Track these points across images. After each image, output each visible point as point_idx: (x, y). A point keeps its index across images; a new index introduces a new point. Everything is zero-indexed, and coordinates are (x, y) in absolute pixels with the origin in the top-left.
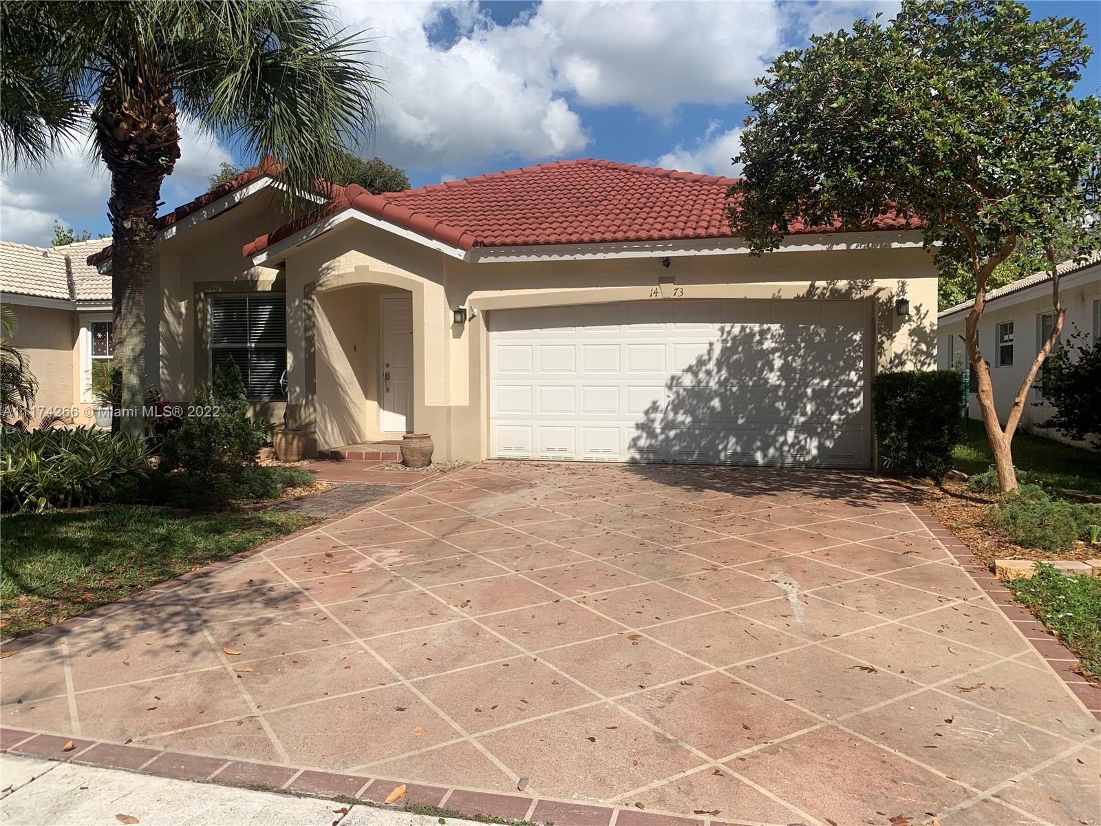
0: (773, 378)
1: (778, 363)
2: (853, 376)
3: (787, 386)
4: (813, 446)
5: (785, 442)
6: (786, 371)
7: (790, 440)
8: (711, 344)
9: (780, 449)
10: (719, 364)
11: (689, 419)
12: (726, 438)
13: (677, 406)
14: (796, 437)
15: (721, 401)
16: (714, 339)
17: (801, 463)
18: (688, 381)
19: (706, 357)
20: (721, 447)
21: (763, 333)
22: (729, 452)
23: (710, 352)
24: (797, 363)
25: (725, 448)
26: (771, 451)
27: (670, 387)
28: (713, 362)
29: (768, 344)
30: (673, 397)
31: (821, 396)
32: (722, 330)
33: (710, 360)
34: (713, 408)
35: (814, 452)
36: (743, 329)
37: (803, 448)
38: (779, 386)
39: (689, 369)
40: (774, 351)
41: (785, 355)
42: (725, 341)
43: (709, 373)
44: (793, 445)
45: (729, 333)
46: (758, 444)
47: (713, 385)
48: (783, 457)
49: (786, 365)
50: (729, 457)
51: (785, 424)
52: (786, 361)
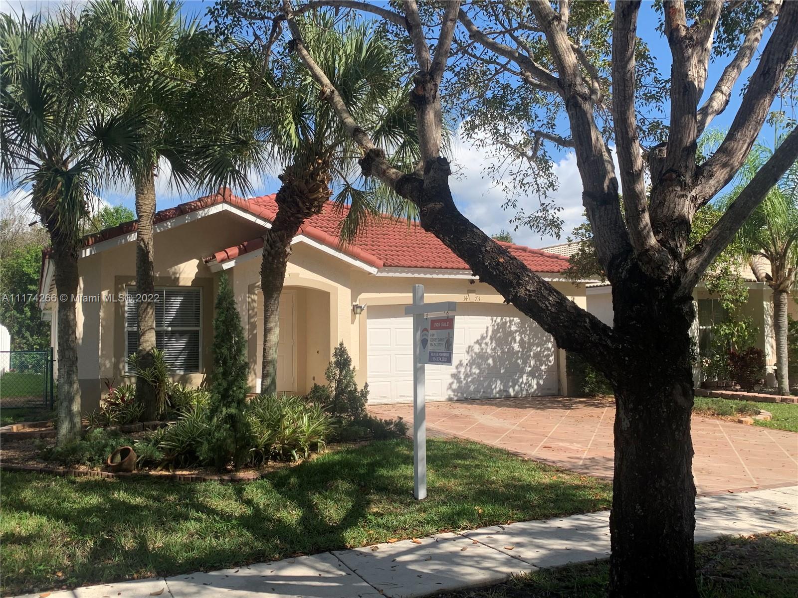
0: (516, 347)
1: (518, 338)
2: (550, 345)
3: (522, 352)
4: (534, 383)
5: (522, 382)
6: (522, 343)
7: (525, 381)
8: (487, 328)
9: (520, 386)
10: (491, 339)
11: (477, 371)
12: (496, 381)
13: (471, 364)
14: (527, 379)
15: (493, 360)
16: (489, 325)
17: (529, 394)
18: (477, 349)
19: (485, 335)
20: (493, 387)
21: (511, 321)
22: (498, 390)
23: (487, 332)
24: (526, 339)
25: (496, 387)
26: (517, 387)
27: (468, 352)
28: (489, 337)
29: (513, 328)
30: (469, 358)
31: (537, 356)
32: (492, 320)
33: (487, 336)
34: (489, 364)
35: (535, 387)
36: (502, 319)
37: (530, 385)
38: (519, 351)
39: (477, 342)
40: (516, 331)
41: (521, 334)
42: (494, 327)
43: (486, 344)
44: (526, 383)
45: (495, 321)
46: (510, 384)
47: (489, 351)
48: (522, 391)
49: (522, 339)
50: (497, 392)
51: (522, 372)
52: (521, 337)
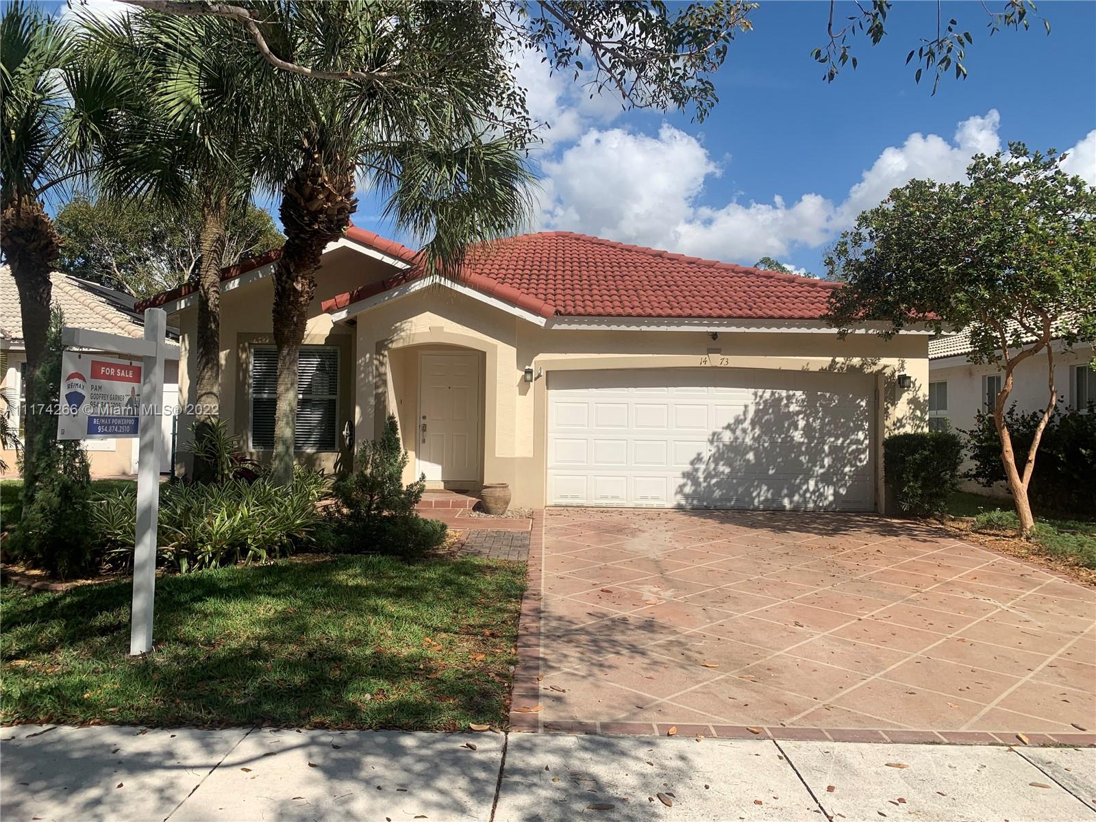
0: (798, 436)
1: (801, 424)
2: (861, 436)
3: (809, 444)
4: (829, 492)
5: (807, 490)
6: (808, 430)
7: (811, 489)
8: (746, 406)
9: (803, 496)
10: (753, 423)
11: (727, 470)
12: (759, 486)
13: (717, 458)
14: (816, 485)
15: (755, 454)
16: (748, 402)
17: (821, 507)
18: (727, 437)
19: (742, 417)
20: (754, 494)
21: (789, 398)
22: (762, 498)
23: (745, 413)
24: (817, 424)
25: (759, 495)
26: (796, 498)
27: (711, 442)
28: (748, 421)
29: (794, 408)
30: (714, 450)
31: (836, 452)
32: (755, 394)
33: (745, 419)
34: (748, 461)
35: (831, 498)
36: (773, 394)
37: (821, 495)
38: (803, 443)
39: (728, 427)
40: (798, 413)
41: (807, 416)
42: (758, 404)
43: (744, 431)
44: (814, 492)
45: (761, 397)
46: (785, 491)
47: (748, 441)
48: (806, 502)
49: (808, 425)
50: (762, 503)
51: (808, 475)
52: (807, 421)
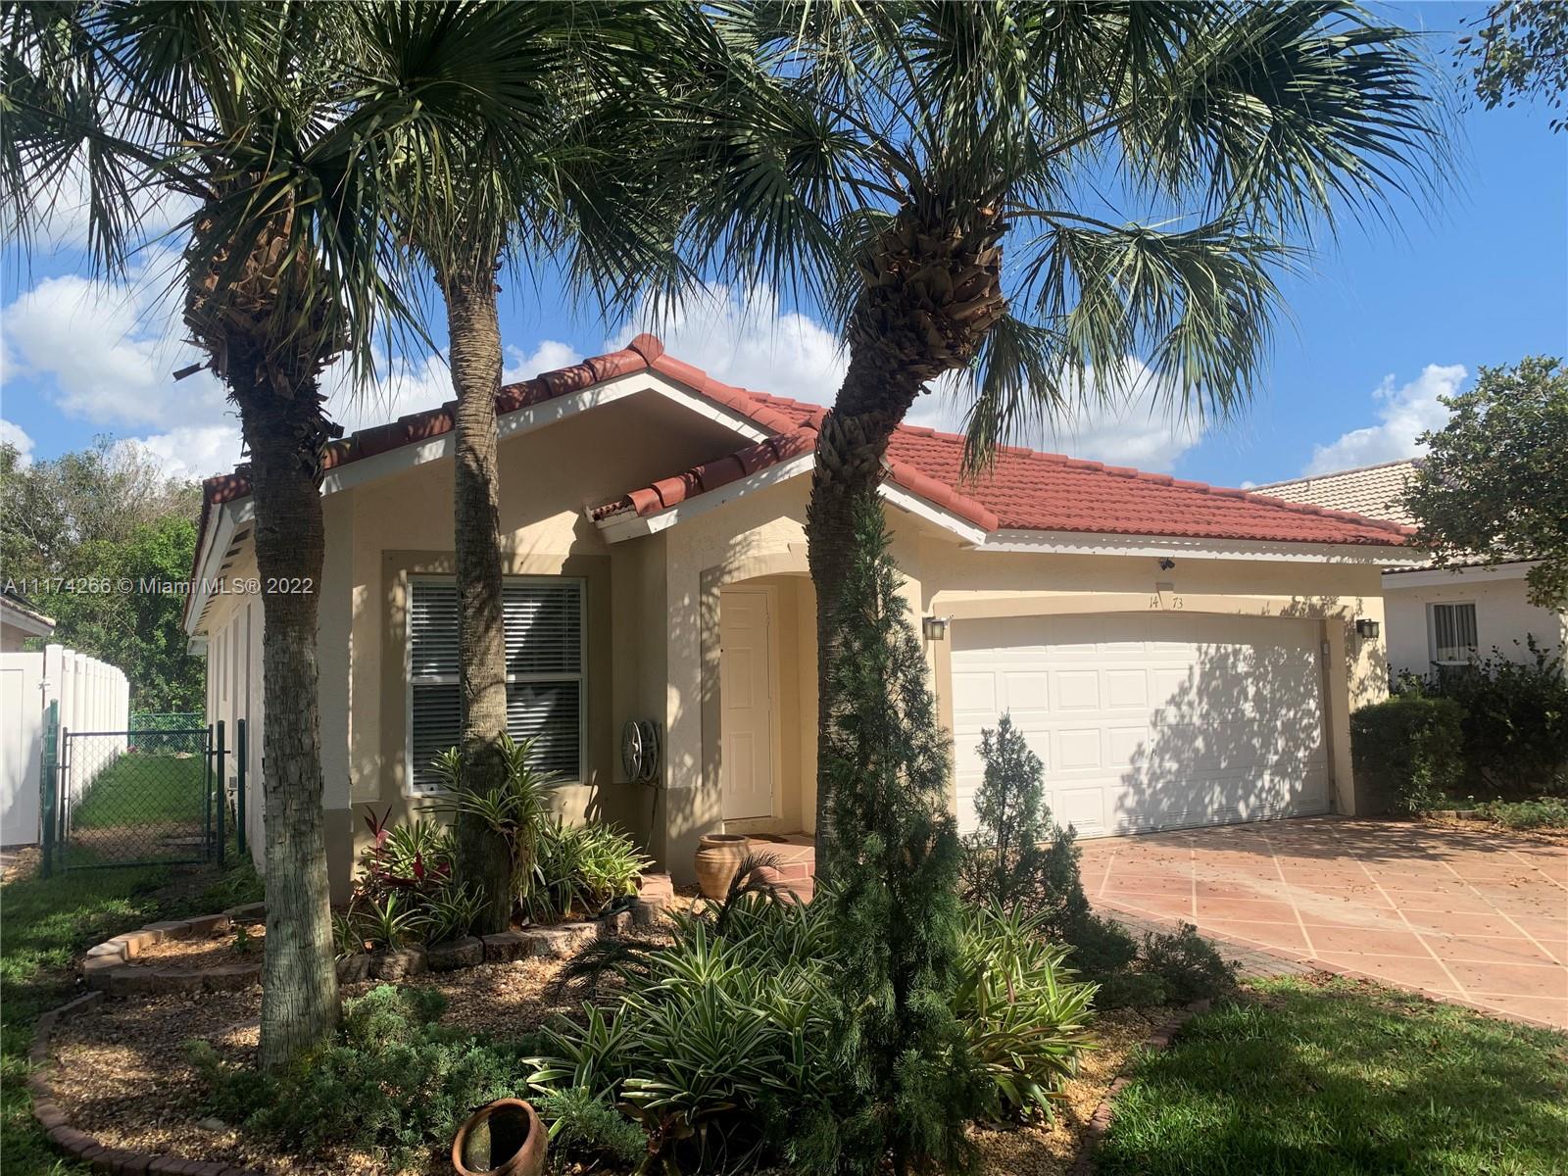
0: (1248, 709)
1: (1251, 691)
2: (1312, 704)
3: (1261, 721)
4: (1285, 788)
5: (1263, 788)
6: (1259, 699)
7: (1267, 786)
8: (1191, 668)
9: (1258, 797)
10: (1200, 693)
11: (1174, 766)
12: (1211, 788)
13: (1160, 751)
14: (1272, 781)
15: (1205, 739)
16: (1193, 663)
17: (1277, 813)
18: (1172, 715)
19: (1187, 684)
20: (1207, 800)
21: (1236, 653)
22: (1216, 806)
23: (1191, 676)
24: (1267, 692)
25: (1211, 801)
26: (1252, 799)
27: (1155, 725)
28: (1194, 690)
29: (1242, 668)
30: (1157, 737)
31: (1289, 726)
32: (1199, 649)
33: (1191, 687)
34: (1198, 750)
35: (1287, 797)
36: (1218, 649)
37: (1278, 793)
38: (1254, 720)
39: (1174, 701)
40: (1247, 675)
41: (1257, 680)
42: (1203, 663)
43: (1190, 704)
44: (1270, 790)
45: (1206, 653)
46: (1240, 792)
47: (1196, 720)
48: (1262, 807)
49: (1258, 692)
50: (1215, 813)
51: (1262, 765)
52: (1258, 689)
